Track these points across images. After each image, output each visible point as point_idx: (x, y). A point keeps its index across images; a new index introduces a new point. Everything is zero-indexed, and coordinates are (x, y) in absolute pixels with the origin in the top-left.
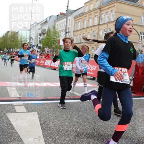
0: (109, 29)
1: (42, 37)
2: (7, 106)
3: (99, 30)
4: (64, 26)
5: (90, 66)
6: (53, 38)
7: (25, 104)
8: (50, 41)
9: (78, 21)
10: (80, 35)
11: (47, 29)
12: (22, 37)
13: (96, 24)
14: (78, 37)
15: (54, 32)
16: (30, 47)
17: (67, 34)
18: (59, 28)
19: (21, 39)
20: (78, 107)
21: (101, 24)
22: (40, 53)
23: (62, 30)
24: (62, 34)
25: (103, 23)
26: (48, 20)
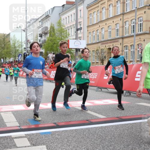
0: (138, 18)
1: (43, 38)
2: (4, 140)
3: (124, 21)
4: (73, 20)
6: (58, 39)
7: (28, 134)
8: (55, 43)
9: (93, 11)
10: (97, 30)
11: (49, 27)
12: (15, 41)
13: (119, 14)
14: (93, 35)
15: (60, 29)
16: (28, 54)
17: (79, 31)
18: (66, 23)
19: (14, 44)
20: (101, 134)
21: (126, 12)
23: (71, 26)
24: (71, 31)
25: (129, 11)
26: (50, 14)
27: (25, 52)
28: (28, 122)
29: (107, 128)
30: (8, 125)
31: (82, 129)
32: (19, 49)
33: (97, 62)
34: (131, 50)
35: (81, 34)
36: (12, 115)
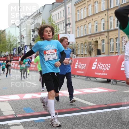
1: (36, 33)
2: (1, 128)
3: (109, 16)
4: (62, 16)
5: (102, 65)
7: (23, 122)
9: (80, 8)
10: (84, 25)
11: (41, 23)
12: (10, 37)
13: (104, 10)
14: (81, 29)
16: (22, 48)
17: (68, 26)
18: (56, 19)
19: (9, 39)
20: (91, 121)
21: (110, 8)
22: (35, 55)
23: (60, 22)
24: (61, 26)
25: (113, 7)
26: (41, 11)
27: (19, 46)
28: (23, 111)
29: (96, 115)
30: (5, 114)
31: (73, 116)
32: (13, 44)
33: (86, 53)
34: (116, 42)
35: (70, 29)
36: (8, 104)
